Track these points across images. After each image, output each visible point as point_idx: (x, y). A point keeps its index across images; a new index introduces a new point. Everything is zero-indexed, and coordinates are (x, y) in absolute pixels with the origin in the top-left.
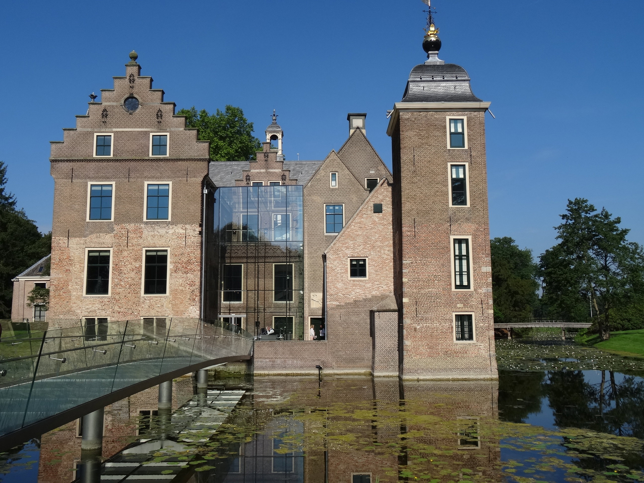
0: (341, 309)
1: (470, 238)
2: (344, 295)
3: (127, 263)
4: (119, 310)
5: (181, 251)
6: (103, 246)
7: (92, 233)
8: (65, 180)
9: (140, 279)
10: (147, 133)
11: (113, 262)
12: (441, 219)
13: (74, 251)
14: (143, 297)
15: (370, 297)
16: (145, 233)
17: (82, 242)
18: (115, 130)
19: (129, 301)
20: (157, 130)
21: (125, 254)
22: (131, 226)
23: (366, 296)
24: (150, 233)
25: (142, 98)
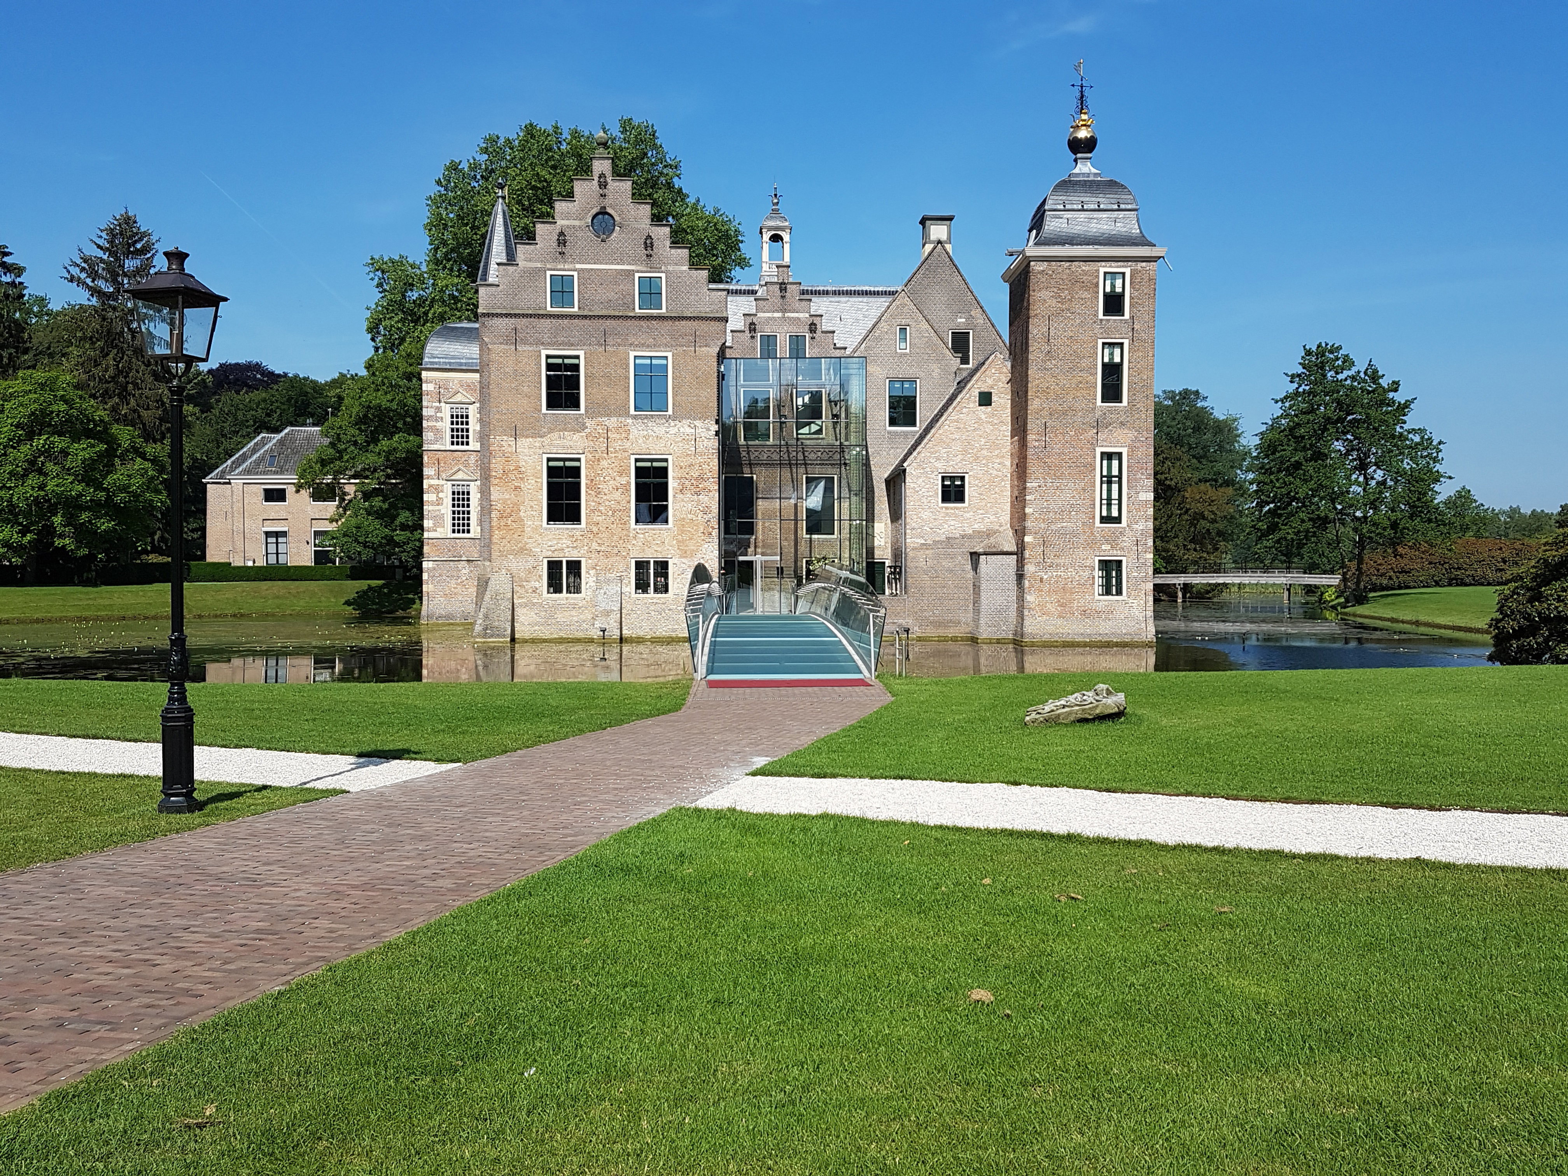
0: (927, 549)
1: (1125, 451)
2: (931, 529)
3: (607, 478)
4: (599, 548)
5: (690, 460)
6: (569, 451)
7: (551, 431)
8: (506, 347)
9: (629, 502)
10: (631, 273)
11: (587, 476)
12: (1084, 424)
13: (526, 458)
14: (634, 530)
15: (971, 532)
16: (634, 433)
17: (537, 444)
18: (578, 266)
19: (613, 534)
20: (645, 269)
21: (604, 463)
22: (612, 422)
23: (964, 531)
24: (641, 432)
25: (620, 215)
